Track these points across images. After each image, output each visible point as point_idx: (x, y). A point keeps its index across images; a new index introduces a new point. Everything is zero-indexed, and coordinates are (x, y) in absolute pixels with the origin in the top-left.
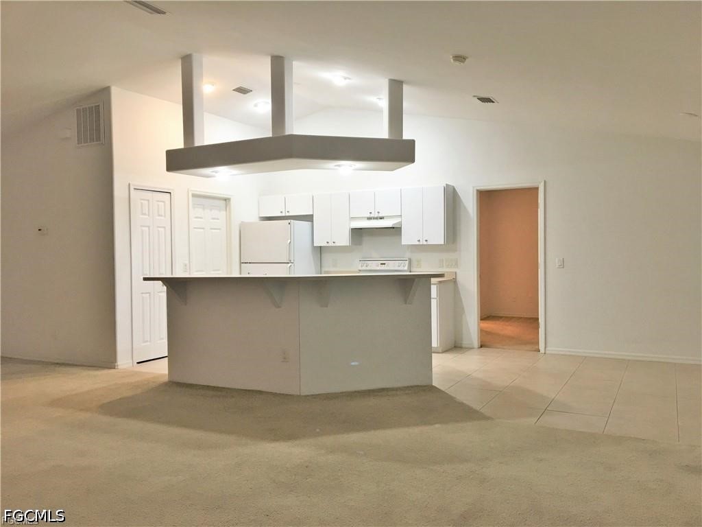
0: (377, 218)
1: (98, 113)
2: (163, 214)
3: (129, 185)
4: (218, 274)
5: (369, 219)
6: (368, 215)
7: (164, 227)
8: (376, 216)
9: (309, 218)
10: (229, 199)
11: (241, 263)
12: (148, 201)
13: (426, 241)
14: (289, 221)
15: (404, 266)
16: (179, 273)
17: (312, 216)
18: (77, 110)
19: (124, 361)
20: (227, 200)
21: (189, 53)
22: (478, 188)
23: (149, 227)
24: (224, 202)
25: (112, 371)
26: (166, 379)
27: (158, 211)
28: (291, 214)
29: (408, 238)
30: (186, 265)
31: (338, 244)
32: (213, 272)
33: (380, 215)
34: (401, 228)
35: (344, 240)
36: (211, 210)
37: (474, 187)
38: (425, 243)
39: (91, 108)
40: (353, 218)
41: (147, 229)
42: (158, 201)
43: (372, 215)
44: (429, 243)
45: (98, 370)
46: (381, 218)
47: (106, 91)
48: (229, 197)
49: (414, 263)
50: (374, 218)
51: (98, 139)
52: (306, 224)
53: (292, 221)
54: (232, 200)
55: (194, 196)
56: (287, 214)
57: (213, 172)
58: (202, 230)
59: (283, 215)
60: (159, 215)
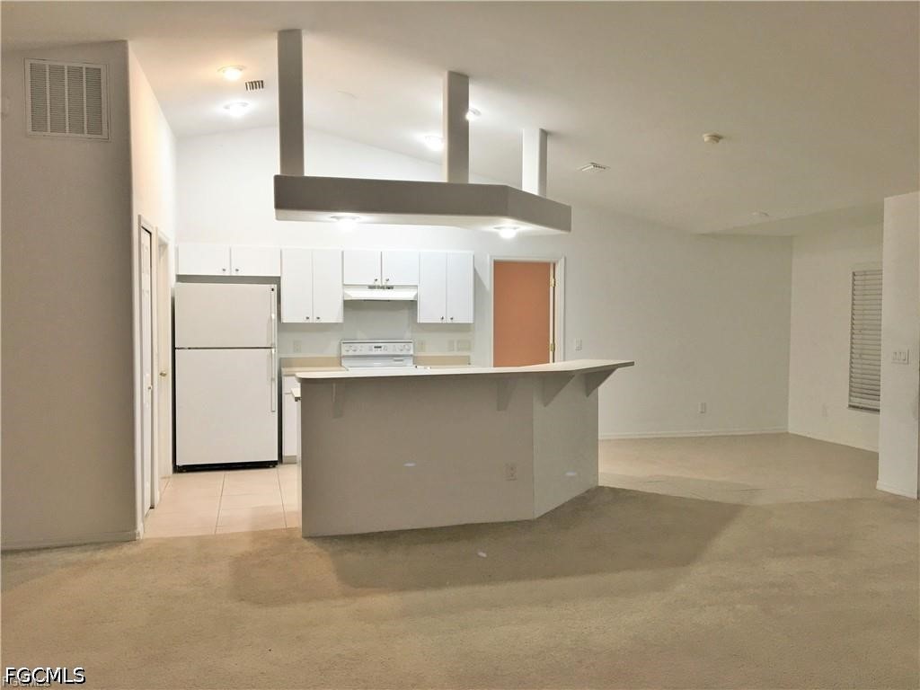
0: (383, 288)
3: (140, 218)
5: (371, 287)
6: (371, 283)
8: (382, 284)
11: (175, 348)
13: (452, 319)
15: (409, 350)
17: (279, 278)
22: (496, 259)
29: (423, 318)
31: (323, 321)
33: (389, 284)
34: (416, 302)
35: (334, 314)
37: (491, 257)
38: (449, 321)
39: (75, 73)
40: (347, 286)
43: (378, 283)
44: (455, 321)
46: (388, 288)
50: (379, 287)
54: (170, 247)
56: (234, 274)
59: (227, 274)
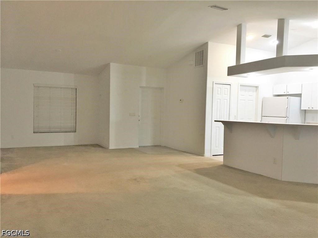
1: (203, 53)
2: (227, 94)
3: (213, 82)
4: (251, 121)
7: (227, 100)
9: (299, 95)
10: (258, 87)
11: (262, 116)
12: (221, 88)
14: (287, 97)
16: (232, 120)
17: (301, 94)
18: (196, 53)
19: (207, 154)
21: (241, 23)
23: (220, 99)
24: (256, 88)
25: (202, 157)
26: (222, 163)
27: (225, 93)
28: (290, 93)
30: (235, 116)
31: (314, 109)
32: (248, 120)
36: (249, 92)
39: (200, 52)
41: (219, 100)
42: (225, 88)
45: (197, 156)
47: (206, 44)
51: (202, 64)
52: (298, 99)
53: (289, 97)
54: (259, 87)
55: (241, 85)
56: (288, 93)
57: (247, 75)
58: (244, 101)
59: (285, 94)
60: (225, 95)
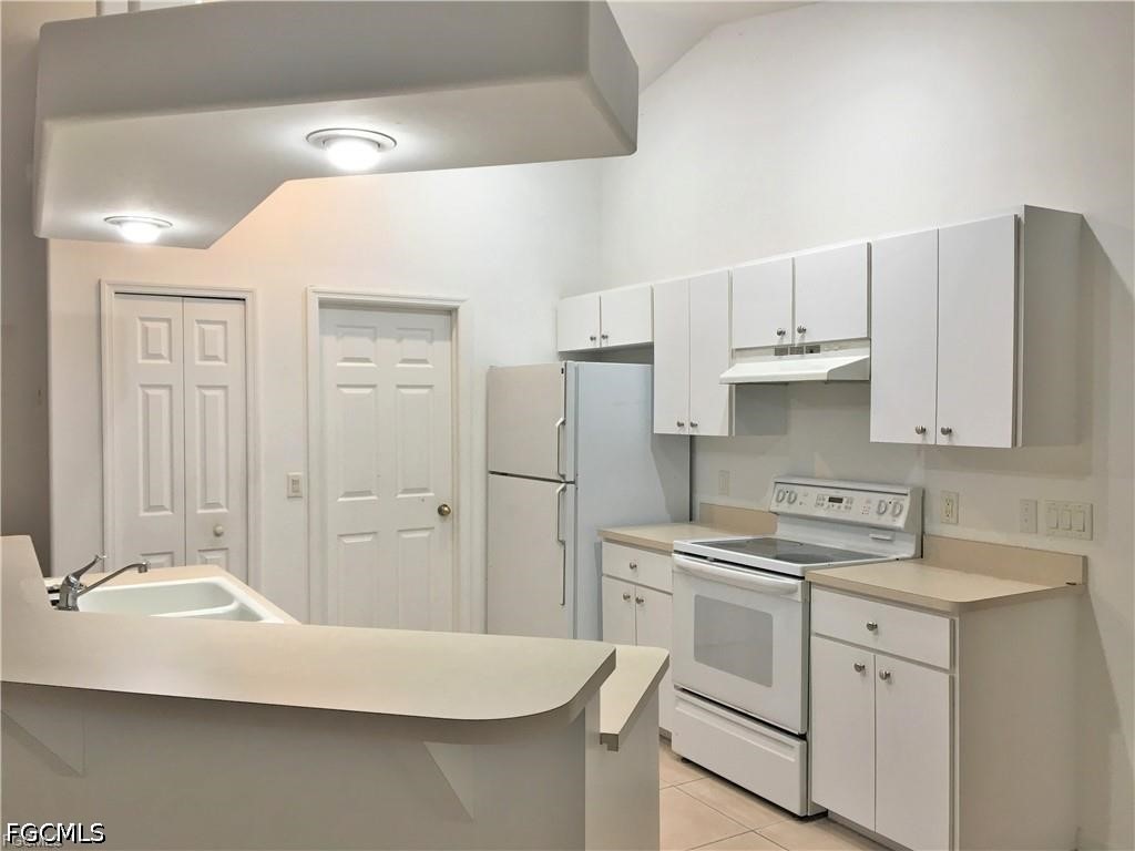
0: (800, 350)
2: (220, 353)
5: (781, 351)
6: (775, 341)
8: (797, 342)
9: (642, 353)
10: (456, 310)
11: (491, 473)
12: (170, 321)
13: (948, 432)
14: (564, 364)
20: (451, 312)
24: (446, 317)
27: (203, 347)
28: (610, 343)
29: (890, 422)
31: (703, 430)
33: (809, 339)
34: (868, 382)
36: (400, 339)
38: (943, 440)
40: (740, 353)
43: (787, 341)
44: (958, 441)
46: (813, 349)
48: (455, 304)
49: (936, 506)
50: (795, 350)
52: (638, 372)
53: (571, 364)
54: (463, 313)
55: (325, 304)
56: (604, 344)
59: (596, 346)
